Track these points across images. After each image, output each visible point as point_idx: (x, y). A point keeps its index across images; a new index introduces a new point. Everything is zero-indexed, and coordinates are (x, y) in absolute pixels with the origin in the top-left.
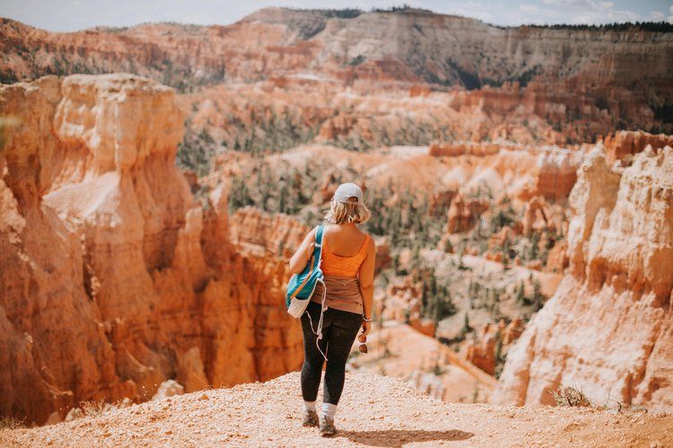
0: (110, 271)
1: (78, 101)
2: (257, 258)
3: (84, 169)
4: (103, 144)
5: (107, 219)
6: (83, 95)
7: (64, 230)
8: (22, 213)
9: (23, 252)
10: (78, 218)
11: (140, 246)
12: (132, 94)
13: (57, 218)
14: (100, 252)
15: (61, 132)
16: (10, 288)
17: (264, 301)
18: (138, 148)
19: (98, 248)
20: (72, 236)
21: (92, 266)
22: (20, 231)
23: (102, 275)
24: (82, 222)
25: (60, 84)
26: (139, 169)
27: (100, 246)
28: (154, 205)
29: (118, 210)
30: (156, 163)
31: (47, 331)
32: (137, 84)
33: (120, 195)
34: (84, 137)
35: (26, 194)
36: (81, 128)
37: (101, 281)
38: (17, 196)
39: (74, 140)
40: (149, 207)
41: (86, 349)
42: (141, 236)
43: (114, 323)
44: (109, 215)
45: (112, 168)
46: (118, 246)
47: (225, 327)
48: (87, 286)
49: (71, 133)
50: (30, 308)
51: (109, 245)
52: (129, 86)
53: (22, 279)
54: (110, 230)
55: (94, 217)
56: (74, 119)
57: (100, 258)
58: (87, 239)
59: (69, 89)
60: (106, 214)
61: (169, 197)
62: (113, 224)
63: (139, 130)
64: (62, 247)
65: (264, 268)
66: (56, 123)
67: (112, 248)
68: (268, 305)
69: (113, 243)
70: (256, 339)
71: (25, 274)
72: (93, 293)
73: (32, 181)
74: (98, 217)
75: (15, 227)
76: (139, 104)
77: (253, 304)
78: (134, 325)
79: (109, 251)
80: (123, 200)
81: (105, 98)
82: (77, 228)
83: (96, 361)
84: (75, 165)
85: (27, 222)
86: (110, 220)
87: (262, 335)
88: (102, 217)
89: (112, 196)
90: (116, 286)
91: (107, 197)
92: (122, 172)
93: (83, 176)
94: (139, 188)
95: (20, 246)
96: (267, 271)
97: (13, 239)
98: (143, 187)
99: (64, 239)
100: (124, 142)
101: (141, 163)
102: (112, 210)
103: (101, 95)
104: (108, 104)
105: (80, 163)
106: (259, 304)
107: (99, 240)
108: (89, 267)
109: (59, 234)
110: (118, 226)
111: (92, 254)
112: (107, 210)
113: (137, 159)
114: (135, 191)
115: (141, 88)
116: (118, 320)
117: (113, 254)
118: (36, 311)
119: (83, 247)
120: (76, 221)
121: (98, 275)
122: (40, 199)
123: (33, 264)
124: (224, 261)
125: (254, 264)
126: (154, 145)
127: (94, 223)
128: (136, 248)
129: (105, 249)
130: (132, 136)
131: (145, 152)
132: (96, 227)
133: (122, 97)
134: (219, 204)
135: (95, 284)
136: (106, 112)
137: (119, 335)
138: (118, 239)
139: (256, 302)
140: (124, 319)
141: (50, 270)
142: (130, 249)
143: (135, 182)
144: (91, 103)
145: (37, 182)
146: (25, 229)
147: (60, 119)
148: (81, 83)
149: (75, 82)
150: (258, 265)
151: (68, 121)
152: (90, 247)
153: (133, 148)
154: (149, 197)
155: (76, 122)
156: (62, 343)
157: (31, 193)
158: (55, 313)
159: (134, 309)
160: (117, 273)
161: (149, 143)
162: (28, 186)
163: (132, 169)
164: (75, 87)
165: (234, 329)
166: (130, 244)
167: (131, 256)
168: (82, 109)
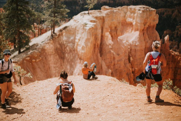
0: (135, 56)
1: (131, 13)
2: (177, 55)
3: (132, 30)
4: (136, 24)
5: (135, 43)
6: (133, 11)
7: (123, 45)
8: (113, 41)
9: (112, 50)
10: (128, 42)
11: (144, 50)
12: (143, 11)
13: (122, 42)
14: (133, 51)
15: (127, 20)
16: (108, 58)
17: (177, 67)
18: (145, 25)
19: (132, 50)
20: (126, 47)
21: (131, 54)
22: (112, 45)
23: (133, 57)
24: (129, 43)
25: (127, 8)
26: (145, 30)
27: (133, 49)
28: (148, 40)
29: (139, 41)
30: (151, 29)
31: (117, 70)
32: (145, 9)
33: (139, 37)
34: (132, 22)
35: (114, 36)
36: (132, 19)
37: (133, 58)
38: (112, 36)
39: (130, 22)
40: (147, 40)
41: (126, 75)
42: (144, 48)
43: (135, 69)
44: (136, 42)
45: (138, 30)
46: (138, 50)
47: (165, 73)
48: (129, 59)
49: (129, 21)
50: (113, 64)
51: (135, 50)
52: (143, 9)
53: (111, 56)
54: (136, 46)
55: (132, 42)
56: (130, 17)
57: (133, 53)
58: (130, 47)
59: (129, 9)
60: (135, 42)
61: (153, 38)
62: (137, 44)
63: (145, 20)
64: (122, 49)
65: (178, 58)
66: (126, 18)
67: (136, 50)
68: (178, 68)
69: (137, 49)
70: (174, 76)
71: (112, 55)
72: (131, 61)
73: (115, 33)
74: (133, 42)
75: (111, 44)
76: (145, 14)
77: (174, 67)
78: (141, 70)
79: (135, 51)
80: (140, 38)
81: (137, 12)
82: (127, 45)
83: (129, 78)
84: (130, 29)
85: (114, 43)
86: (136, 43)
87: (176, 76)
88: (134, 42)
89: (137, 37)
90: (137, 60)
91: (136, 38)
92: (140, 31)
93: (132, 32)
94: (145, 35)
95: (112, 49)
96: (179, 59)
97: (110, 47)
98: (146, 35)
99: (123, 47)
100: (141, 23)
101: (146, 29)
102: (137, 40)
103: (137, 11)
104: (138, 14)
105: (131, 28)
106: (176, 68)
107: (133, 48)
108: (130, 55)
109: (122, 46)
110: (138, 45)
111: (131, 51)
112: (135, 41)
113: (144, 28)
114: (143, 36)
115: (146, 10)
116: (136, 68)
117: (136, 52)
118: (114, 65)
119: (129, 50)
120: (127, 43)
121: (132, 57)
122: (117, 37)
123: (114, 53)
124: (167, 55)
125: (175, 57)
126: (150, 24)
127: (132, 44)
128: (142, 51)
129: (134, 50)
130: (143, 22)
131: (147, 26)
132: (132, 45)
133: (141, 12)
134: (166, 40)
135: (131, 59)
136: (137, 16)
137: (136, 72)
138: (138, 48)
139: (175, 67)
140: (138, 68)
141: (118, 55)
142: (141, 51)
143: (144, 34)
144: (134, 13)
145: (117, 33)
146: (113, 45)
147: (127, 17)
148: (132, 8)
149: (131, 7)
150: (177, 57)
151: (129, 17)
152: (131, 50)
153: (143, 25)
154: (147, 38)
155: (131, 18)
156: (120, 73)
157: (115, 36)
158: (119, 65)
159: (141, 66)
160: (137, 56)
161: (148, 24)
162: (114, 34)
163: (143, 30)
164: (131, 9)
165: (167, 73)
166: (141, 50)
167: (141, 53)
168: (132, 15)
